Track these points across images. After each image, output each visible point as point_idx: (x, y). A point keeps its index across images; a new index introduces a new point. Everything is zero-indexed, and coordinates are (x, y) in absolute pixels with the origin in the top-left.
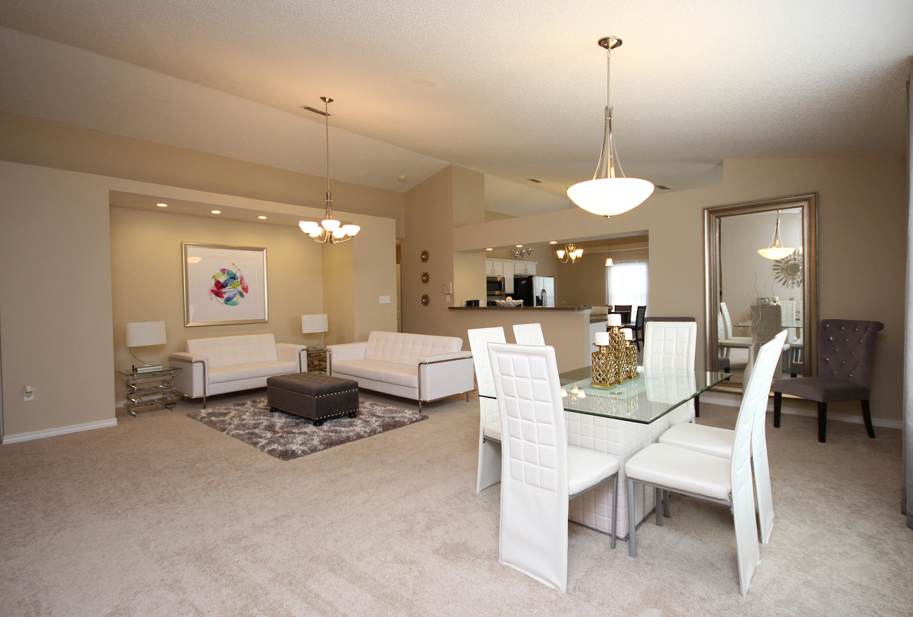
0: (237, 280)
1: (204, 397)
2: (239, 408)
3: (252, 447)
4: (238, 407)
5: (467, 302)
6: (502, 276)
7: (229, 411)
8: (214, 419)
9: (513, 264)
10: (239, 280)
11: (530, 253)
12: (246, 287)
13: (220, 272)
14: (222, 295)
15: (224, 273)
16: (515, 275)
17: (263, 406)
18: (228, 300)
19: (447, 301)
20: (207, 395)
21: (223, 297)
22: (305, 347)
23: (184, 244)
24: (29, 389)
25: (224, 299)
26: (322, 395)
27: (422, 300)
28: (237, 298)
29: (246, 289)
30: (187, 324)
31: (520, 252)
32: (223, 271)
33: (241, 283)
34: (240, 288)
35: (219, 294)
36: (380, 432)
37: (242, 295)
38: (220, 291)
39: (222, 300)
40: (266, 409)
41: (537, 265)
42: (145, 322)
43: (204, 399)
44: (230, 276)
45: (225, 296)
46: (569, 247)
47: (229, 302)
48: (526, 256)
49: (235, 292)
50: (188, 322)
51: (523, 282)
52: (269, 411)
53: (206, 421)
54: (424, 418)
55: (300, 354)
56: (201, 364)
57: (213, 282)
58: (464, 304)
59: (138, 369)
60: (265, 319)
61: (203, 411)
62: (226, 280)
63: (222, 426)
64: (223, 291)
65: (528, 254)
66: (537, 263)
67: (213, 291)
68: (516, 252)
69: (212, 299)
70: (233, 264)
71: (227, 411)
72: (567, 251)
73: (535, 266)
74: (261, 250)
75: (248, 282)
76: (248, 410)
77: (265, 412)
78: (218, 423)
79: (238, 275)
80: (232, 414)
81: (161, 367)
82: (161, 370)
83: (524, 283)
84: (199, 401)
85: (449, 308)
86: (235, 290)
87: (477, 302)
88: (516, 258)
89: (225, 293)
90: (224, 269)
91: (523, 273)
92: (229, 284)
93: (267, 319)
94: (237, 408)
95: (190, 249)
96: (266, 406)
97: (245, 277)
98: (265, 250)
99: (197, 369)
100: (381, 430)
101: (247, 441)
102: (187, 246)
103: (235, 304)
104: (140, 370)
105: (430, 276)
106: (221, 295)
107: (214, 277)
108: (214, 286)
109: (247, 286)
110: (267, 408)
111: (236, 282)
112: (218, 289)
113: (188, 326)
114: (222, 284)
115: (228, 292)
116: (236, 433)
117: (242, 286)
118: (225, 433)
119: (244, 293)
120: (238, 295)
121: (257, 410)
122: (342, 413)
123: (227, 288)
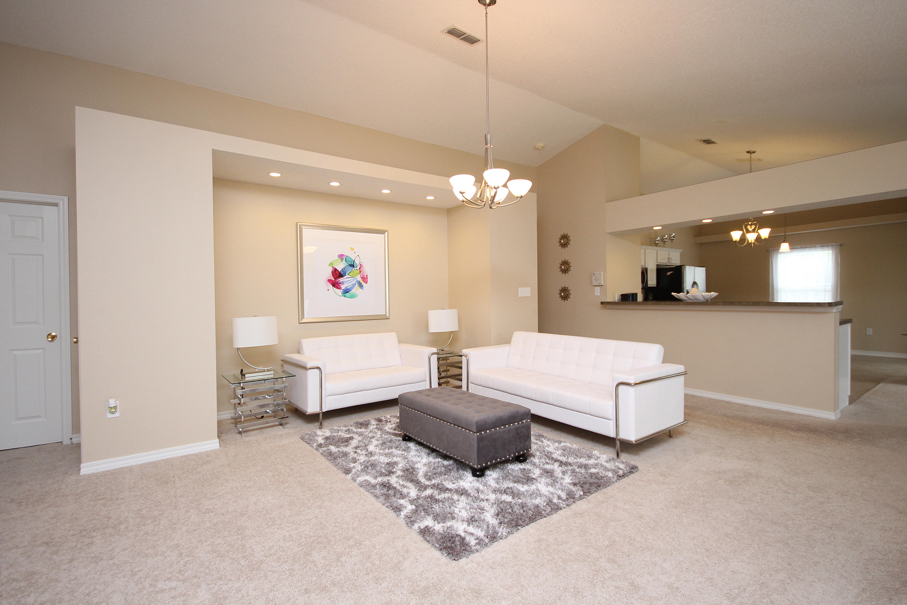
0: (355, 268)
1: (320, 413)
2: (363, 430)
3: (392, 514)
4: (361, 428)
5: (622, 295)
6: (644, 266)
7: (351, 435)
8: (333, 449)
9: (655, 252)
10: (358, 268)
11: (673, 239)
12: (365, 276)
13: (338, 258)
14: (339, 285)
15: (342, 259)
16: (657, 265)
17: (391, 429)
18: (346, 291)
19: (596, 294)
20: (324, 410)
21: (340, 288)
22: (435, 350)
23: (299, 225)
24: (112, 403)
25: (342, 290)
26: (485, 430)
27: (561, 294)
28: (356, 290)
29: (365, 279)
30: (302, 320)
31: (661, 238)
32: (341, 256)
33: (360, 272)
34: (359, 279)
35: (336, 285)
36: (581, 498)
37: (361, 286)
38: (337, 281)
39: (339, 292)
40: (396, 435)
41: (681, 253)
42: (255, 317)
43: (321, 415)
44: (348, 264)
45: (343, 287)
46: (749, 226)
47: (347, 294)
48: (668, 242)
49: (354, 282)
50: (303, 317)
51: (669, 273)
52: (401, 439)
53: (324, 451)
54: (633, 469)
55: (429, 359)
56: (317, 370)
57: (330, 270)
58: (617, 298)
59: (246, 376)
60: (385, 315)
61: (319, 432)
62: (344, 268)
63: (344, 464)
64: (341, 281)
65: (670, 241)
66: (681, 251)
67: (329, 281)
68: (657, 238)
69: (328, 290)
70: (352, 249)
71: (348, 436)
72: (745, 231)
73: (679, 254)
74: (382, 232)
75: (367, 270)
76: (375, 435)
77: (396, 440)
78: (339, 458)
79: (357, 262)
80: (354, 443)
81: (272, 372)
82: (272, 376)
83: (671, 274)
84: (313, 418)
85: (602, 303)
86: (354, 280)
87: (634, 296)
88: (656, 245)
89: (343, 283)
90: (342, 255)
91: (666, 262)
92: (347, 274)
93: (388, 315)
94: (360, 430)
95: (305, 231)
96: (395, 429)
97: (364, 265)
98: (386, 233)
99: (312, 377)
100: (582, 493)
101: (382, 499)
102: (303, 227)
103: (352, 297)
104: (248, 377)
105: (571, 264)
106: (339, 287)
107: (331, 264)
108: (332, 276)
109: (367, 276)
110: (397, 432)
111: (355, 270)
112: (335, 279)
113: (302, 321)
114: (340, 273)
115: (346, 282)
116: (366, 481)
117: (361, 275)
118: (349, 476)
119: (363, 283)
120: (357, 286)
121: (386, 437)
122: (510, 456)
123: (345, 277)
